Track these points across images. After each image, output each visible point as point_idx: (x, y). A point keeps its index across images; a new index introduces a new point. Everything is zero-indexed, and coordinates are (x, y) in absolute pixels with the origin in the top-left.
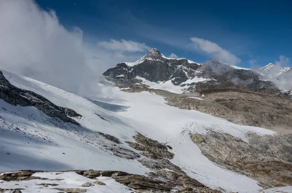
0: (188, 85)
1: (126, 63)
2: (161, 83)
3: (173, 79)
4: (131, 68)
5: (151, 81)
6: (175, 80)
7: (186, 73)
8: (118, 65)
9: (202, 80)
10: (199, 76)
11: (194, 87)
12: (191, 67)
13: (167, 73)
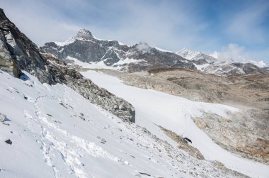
0: (120, 66)
1: (56, 43)
2: (93, 63)
3: (105, 60)
4: (61, 47)
5: (84, 61)
6: (108, 61)
7: (118, 54)
8: (46, 44)
9: (133, 61)
10: (130, 57)
11: (127, 67)
12: (122, 49)
13: (99, 54)
